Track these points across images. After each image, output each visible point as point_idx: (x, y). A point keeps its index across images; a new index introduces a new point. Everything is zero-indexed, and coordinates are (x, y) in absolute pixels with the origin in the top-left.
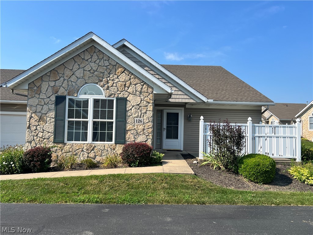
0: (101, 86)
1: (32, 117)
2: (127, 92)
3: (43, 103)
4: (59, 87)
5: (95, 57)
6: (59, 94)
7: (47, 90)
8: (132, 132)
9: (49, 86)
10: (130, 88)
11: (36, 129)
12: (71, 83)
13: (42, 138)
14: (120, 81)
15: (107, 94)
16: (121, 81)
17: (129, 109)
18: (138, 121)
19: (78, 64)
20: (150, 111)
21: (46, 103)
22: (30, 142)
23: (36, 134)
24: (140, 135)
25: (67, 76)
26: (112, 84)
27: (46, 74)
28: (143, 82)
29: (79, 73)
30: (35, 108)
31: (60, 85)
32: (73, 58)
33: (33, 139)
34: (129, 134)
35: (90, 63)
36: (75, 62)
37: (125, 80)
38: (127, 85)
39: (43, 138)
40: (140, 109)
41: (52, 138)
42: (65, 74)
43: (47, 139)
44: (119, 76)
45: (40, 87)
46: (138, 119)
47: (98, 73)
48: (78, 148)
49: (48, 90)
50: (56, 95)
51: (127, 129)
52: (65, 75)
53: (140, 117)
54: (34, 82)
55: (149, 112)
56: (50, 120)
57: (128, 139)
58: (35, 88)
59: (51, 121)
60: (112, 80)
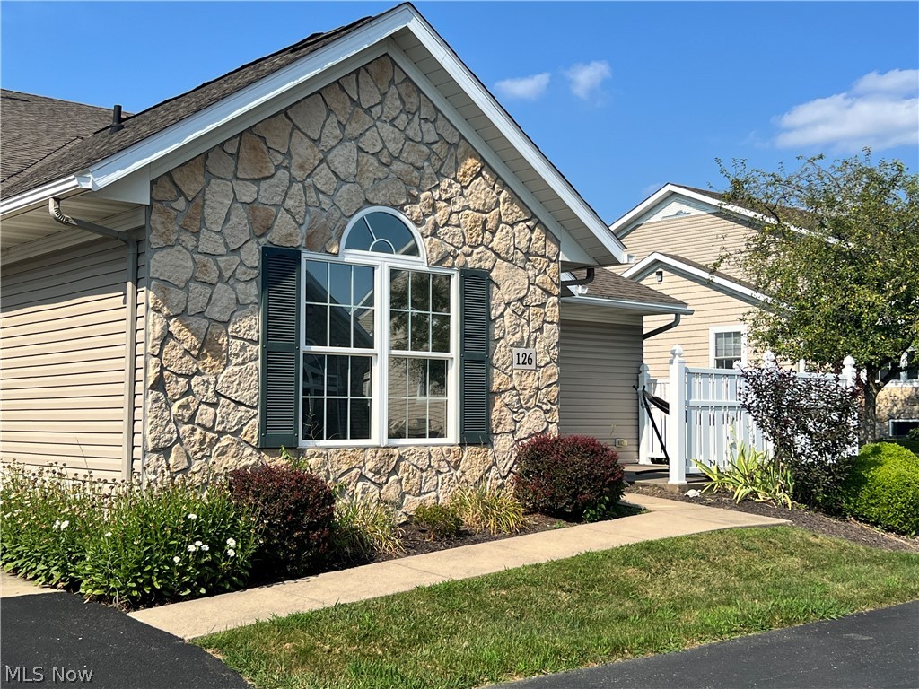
0: (415, 222)
1: (170, 334)
2: (491, 249)
3: (213, 277)
4: (273, 209)
5: (393, 103)
6: (276, 237)
7: (227, 220)
8: (507, 401)
9: (235, 200)
11: (189, 392)
12: (315, 199)
13: (211, 429)
14: (469, 208)
16: (472, 206)
17: (498, 313)
18: (521, 360)
19: (339, 122)
20: (552, 323)
21: (227, 274)
23: (187, 414)
24: (528, 409)
25: (301, 167)
26: (446, 216)
27: (222, 145)
28: (533, 216)
29: (343, 159)
30: (182, 295)
31: (278, 200)
32: (318, 92)
34: (498, 405)
35: (378, 123)
36: (330, 111)
37: (484, 205)
38: (489, 226)
39: (219, 428)
40: (526, 314)
41: (252, 431)
42: (295, 158)
43: (235, 433)
44: (466, 187)
45: (199, 200)
46: (521, 351)
48: (345, 468)
49: (234, 220)
50: (262, 240)
51: (494, 389)
52: (296, 160)
53: (528, 346)
54: (176, 176)
55: (550, 326)
56: (243, 348)
57: (497, 426)
58: (181, 204)
59: (248, 354)
60: (447, 200)
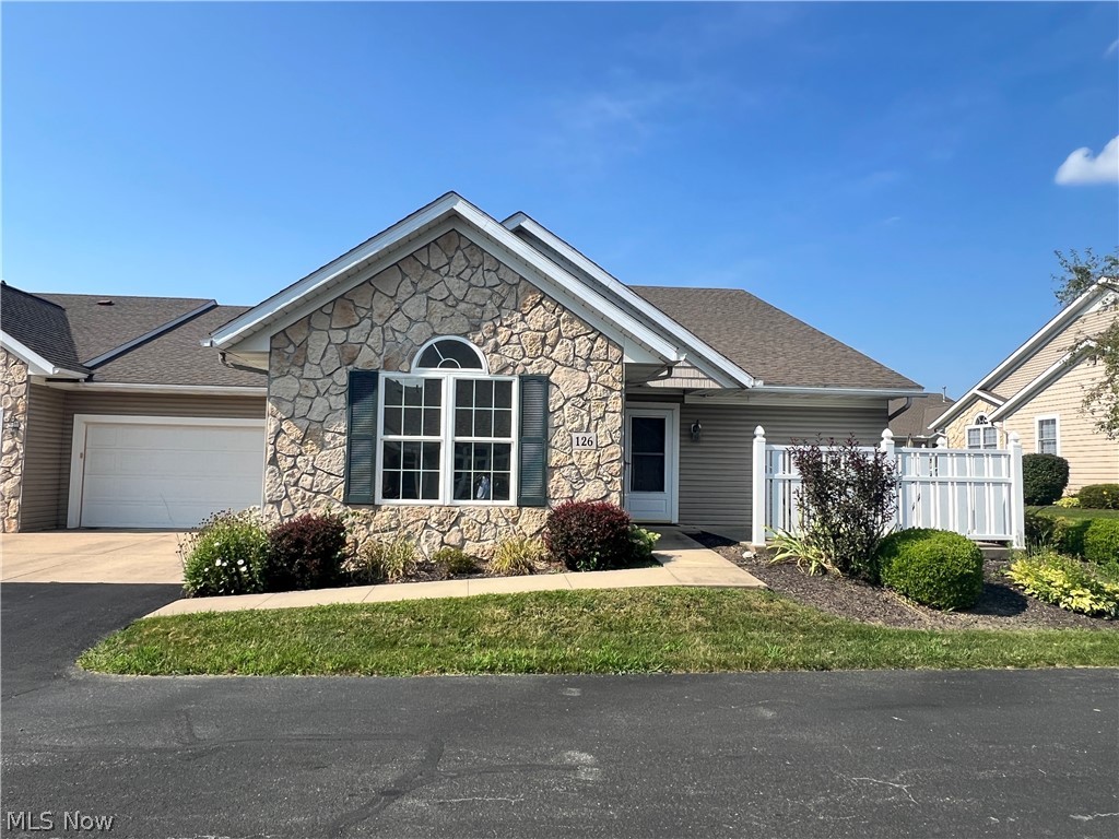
0: (477, 344)
1: (282, 431)
2: (551, 358)
3: (313, 393)
4: (359, 346)
5: (459, 262)
6: (360, 364)
7: (323, 356)
8: (565, 474)
9: (330, 342)
10: (558, 347)
11: (294, 466)
12: (391, 336)
13: (310, 490)
14: (529, 329)
15: (495, 367)
16: (532, 328)
17: (556, 407)
18: (581, 442)
19: (412, 282)
20: (614, 412)
21: (322, 391)
22: (278, 503)
23: (293, 480)
24: (589, 480)
25: (380, 316)
26: (507, 337)
27: (321, 309)
28: (594, 330)
29: (415, 307)
30: (290, 406)
31: (362, 340)
32: (396, 264)
33: (284, 494)
34: (556, 477)
35: (445, 278)
36: (404, 276)
37: (543, 325)
38: (549, 341)
39: (315, 490)
40: (587, 407)
41: (339, 492)
42: (376, 310)
43: (328, 493)
44: (527, 314)
45: (304, 346)
46: (580, 435)
47: (469, 306)
48: (413, 519)
49: (328, 355)
50: (350, 367)
51: (552, 464)
52: (376, 312)
53: (588, 431)
54: (288, 332)
55: (611, 415)
56: (334, 438)
57: (555, 493)
58: (291, 349)
59: (337, 442)
